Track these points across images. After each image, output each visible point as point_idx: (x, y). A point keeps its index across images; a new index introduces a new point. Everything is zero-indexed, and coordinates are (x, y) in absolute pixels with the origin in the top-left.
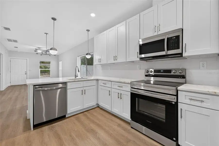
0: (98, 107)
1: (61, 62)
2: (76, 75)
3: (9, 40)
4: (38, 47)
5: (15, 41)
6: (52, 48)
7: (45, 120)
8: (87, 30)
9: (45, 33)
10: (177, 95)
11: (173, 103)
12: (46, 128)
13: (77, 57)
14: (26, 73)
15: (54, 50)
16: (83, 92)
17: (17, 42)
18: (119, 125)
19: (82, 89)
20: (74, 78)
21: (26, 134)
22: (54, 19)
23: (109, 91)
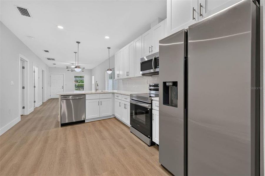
0: (115, 118)
1: (94, 76)
2: (96, 89)
3: (49, 59)
4: (72, 63)
5: (53, 59)
6: (77, 67)
7: (67, 122)
8: (108, 48)
9: (74, 52)
10: (151, 104)
11: (149, 109)
12: (69, 127)
13: (106, 72)
14: (63, 87)
15: (78, 68)
16: (100, 103)
17: (54, 60)
18: (122, 130)
19: (98, 100)
20: (95, 91)
21: (55, 129)
22: (78, 43)
23: (120, 103)
